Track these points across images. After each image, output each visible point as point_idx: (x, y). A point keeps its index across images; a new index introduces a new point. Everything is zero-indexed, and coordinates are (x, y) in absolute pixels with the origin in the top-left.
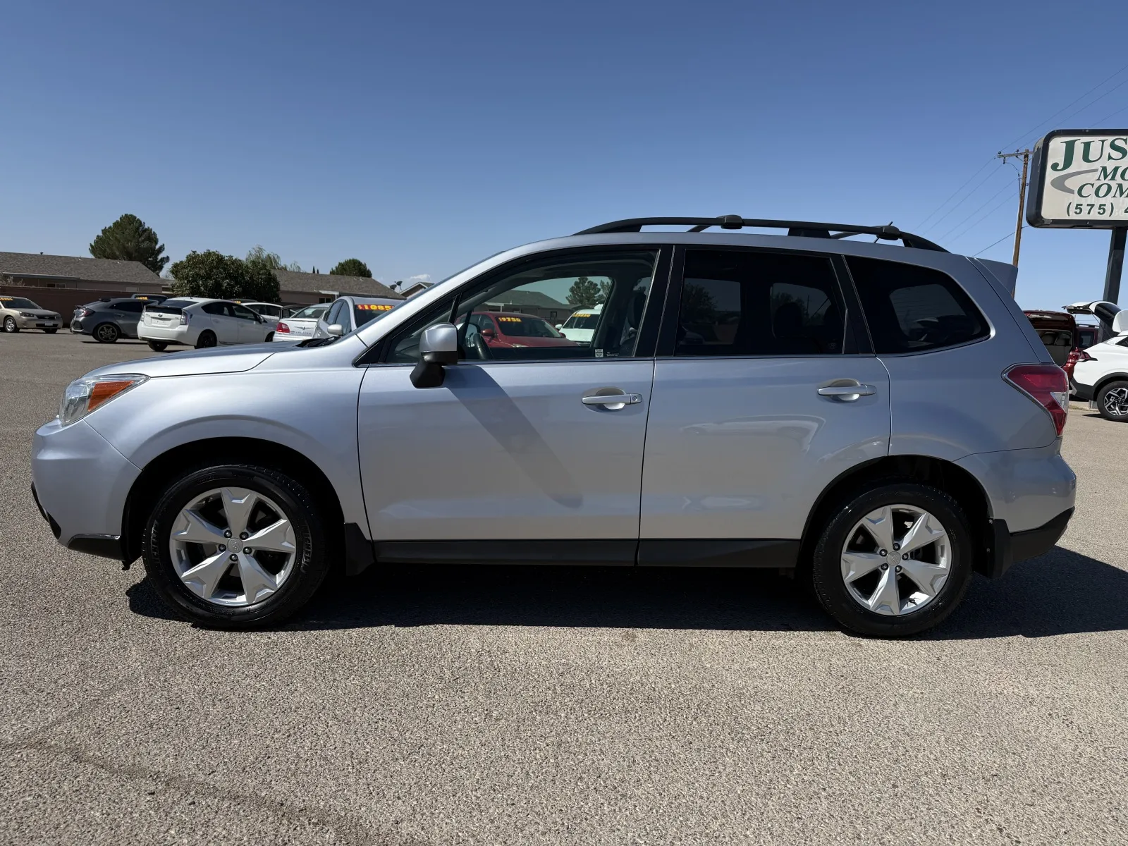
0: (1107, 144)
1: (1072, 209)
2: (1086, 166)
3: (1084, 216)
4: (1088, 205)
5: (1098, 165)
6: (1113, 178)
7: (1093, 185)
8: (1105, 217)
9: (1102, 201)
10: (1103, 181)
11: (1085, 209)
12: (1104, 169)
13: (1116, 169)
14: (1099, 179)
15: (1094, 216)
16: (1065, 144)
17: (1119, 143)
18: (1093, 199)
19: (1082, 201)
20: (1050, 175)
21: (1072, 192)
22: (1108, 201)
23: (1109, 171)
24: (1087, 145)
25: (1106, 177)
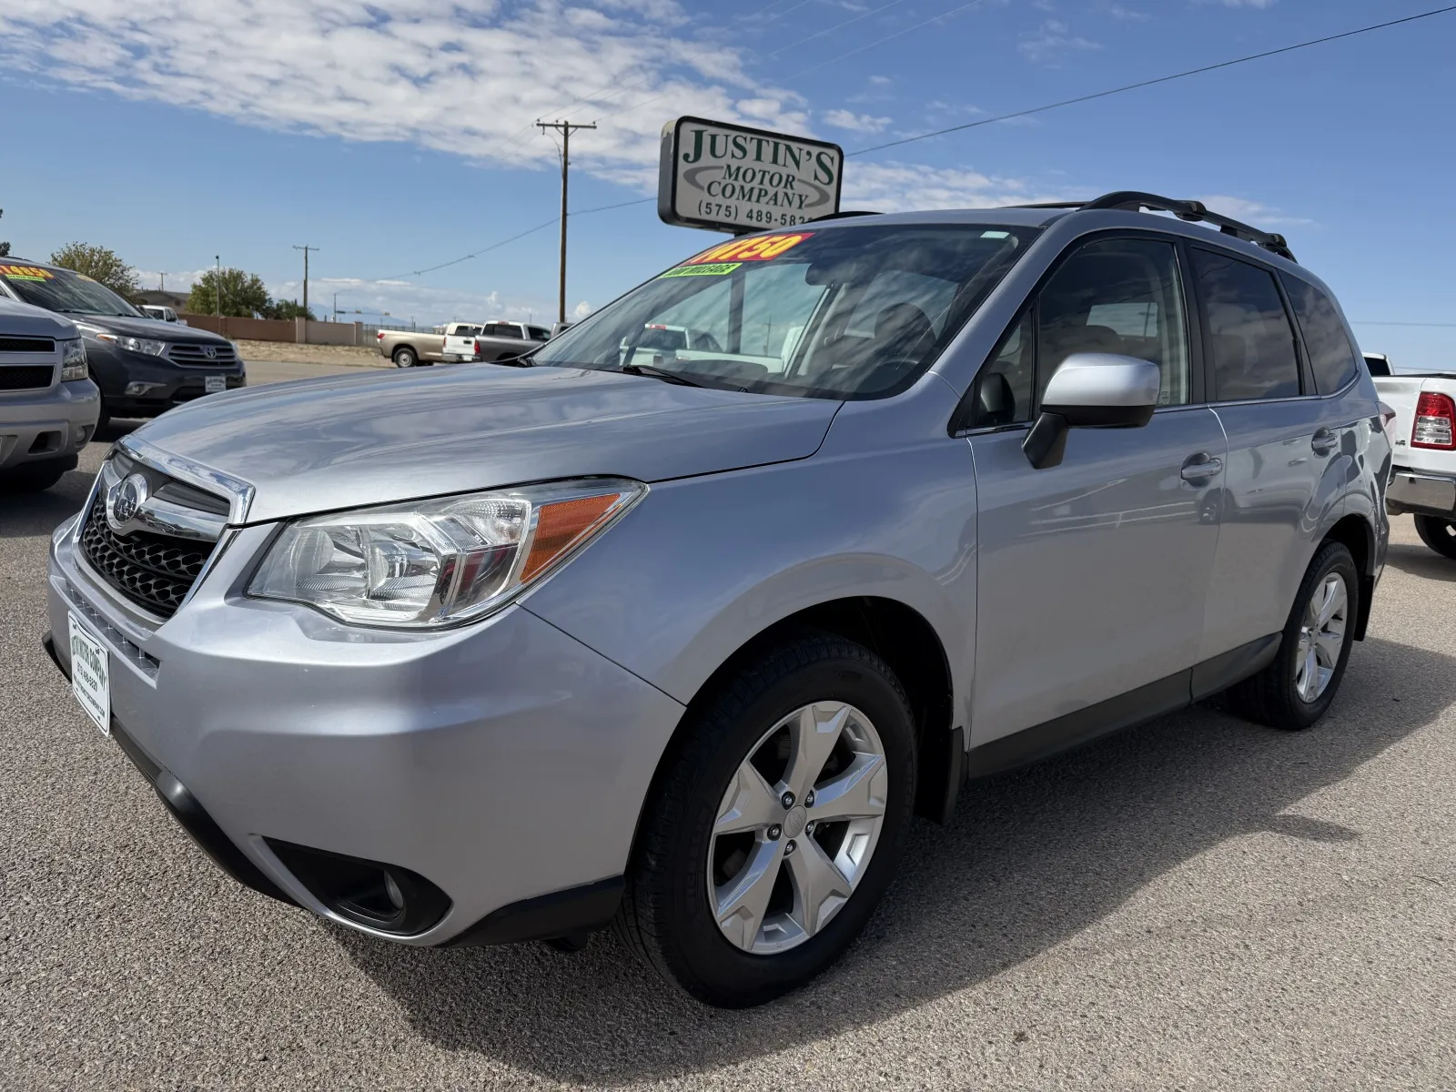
0: (730, 139)
1: (703, 209)
2: (712, 161)
3: (712, 217)
4: (717, 205)
5: (723, 162)
6: (736, 179)
7: (720, 183)
8: (730, 220)
9: (728, 202)
10: (727, 181)
11: (715, 209)
12: (729, 167)
13: (738, 169)
14: (724, 178)
15: (722, 218)
16: (694, 134)
17: (740, 141)
18: (720, 199)
19: (711, 199)
20: (683, 167)
21: (702, 188)
22: (732, 202)
23: (733, 169)
24: (714, 138)
25: (730, 176)
